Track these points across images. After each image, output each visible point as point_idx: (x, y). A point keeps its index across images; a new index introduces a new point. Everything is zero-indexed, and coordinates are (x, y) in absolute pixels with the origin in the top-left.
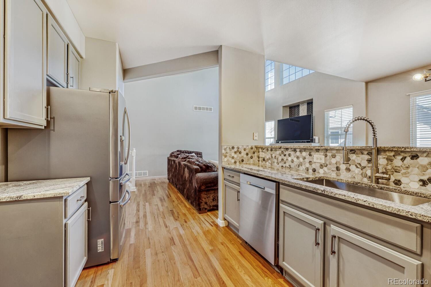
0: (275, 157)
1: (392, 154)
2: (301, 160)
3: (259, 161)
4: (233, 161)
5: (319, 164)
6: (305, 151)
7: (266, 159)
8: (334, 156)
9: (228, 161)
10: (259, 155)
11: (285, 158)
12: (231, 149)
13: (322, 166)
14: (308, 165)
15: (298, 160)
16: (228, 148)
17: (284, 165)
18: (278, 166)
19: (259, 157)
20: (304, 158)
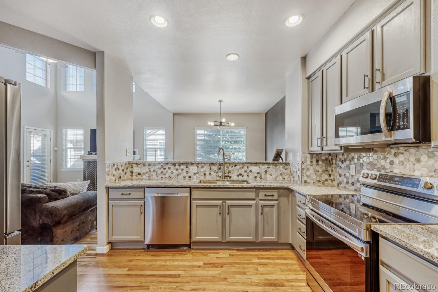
0: (154, 170)
1: (228, 165)
2: (180, 171)
3: (132, 176)
4: (114, 179)
5: (193, 173)
6: (183, 165)
7: (142, 173)
8: (202, 167)
9: (110, 179)
10: (133, 170)
11: (165, 171)
12: (113, 166)
13: (195, 174)
14: (185, 174)
15: (177, 171)
16: (110, 165)
17: (164, 177)
18: (157, 178)
19: (132, 172)
20: (182, 170)
